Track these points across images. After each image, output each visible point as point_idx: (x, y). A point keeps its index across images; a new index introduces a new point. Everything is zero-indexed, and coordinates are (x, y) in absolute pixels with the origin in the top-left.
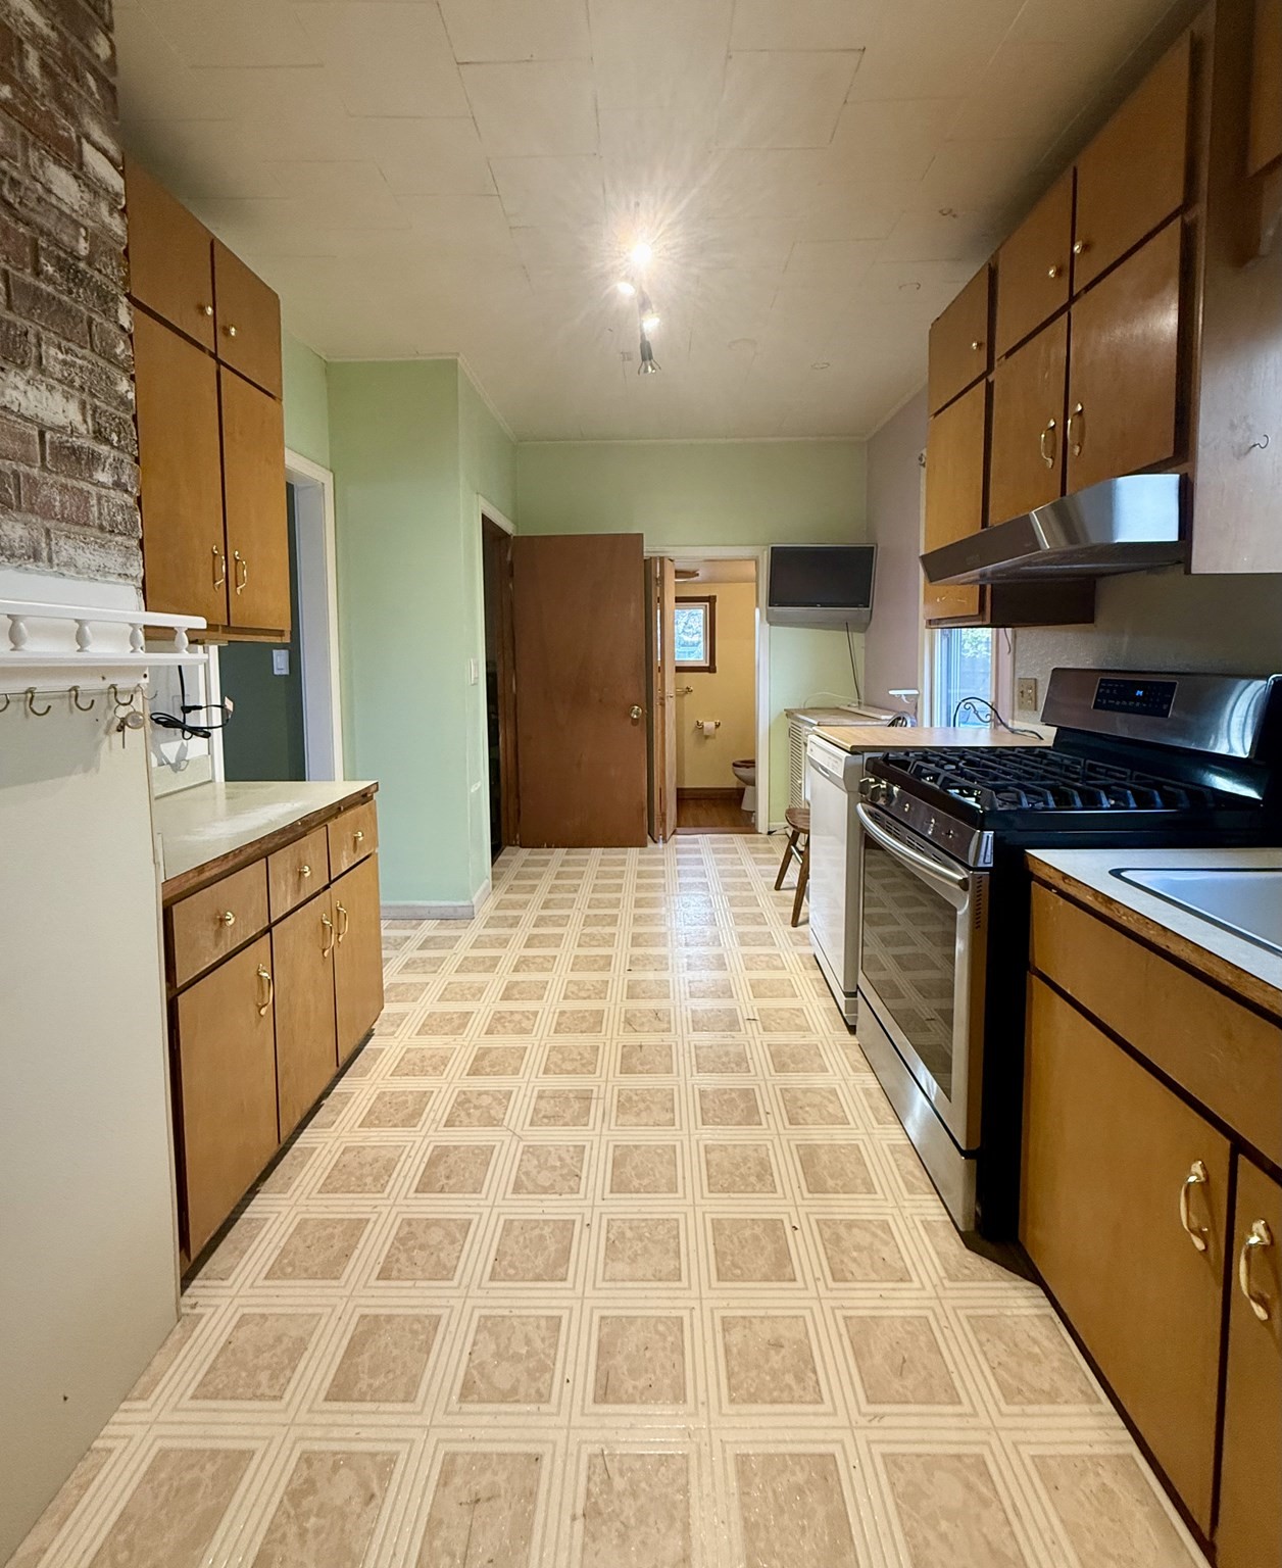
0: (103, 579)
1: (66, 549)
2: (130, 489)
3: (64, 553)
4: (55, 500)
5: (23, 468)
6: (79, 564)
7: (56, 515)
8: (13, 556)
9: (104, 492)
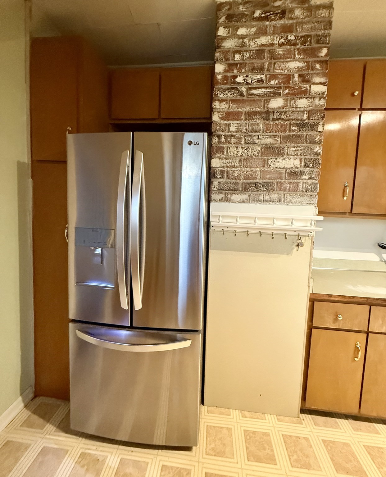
0: (301, 205)
1: (289, 198)
2: (315, 178)
3: (288, 199)
4: (287, 186)
5: (280, 180)
6: (293, 202)
7: (287, 190)
8: (273, 201)
9: (305, 181)
